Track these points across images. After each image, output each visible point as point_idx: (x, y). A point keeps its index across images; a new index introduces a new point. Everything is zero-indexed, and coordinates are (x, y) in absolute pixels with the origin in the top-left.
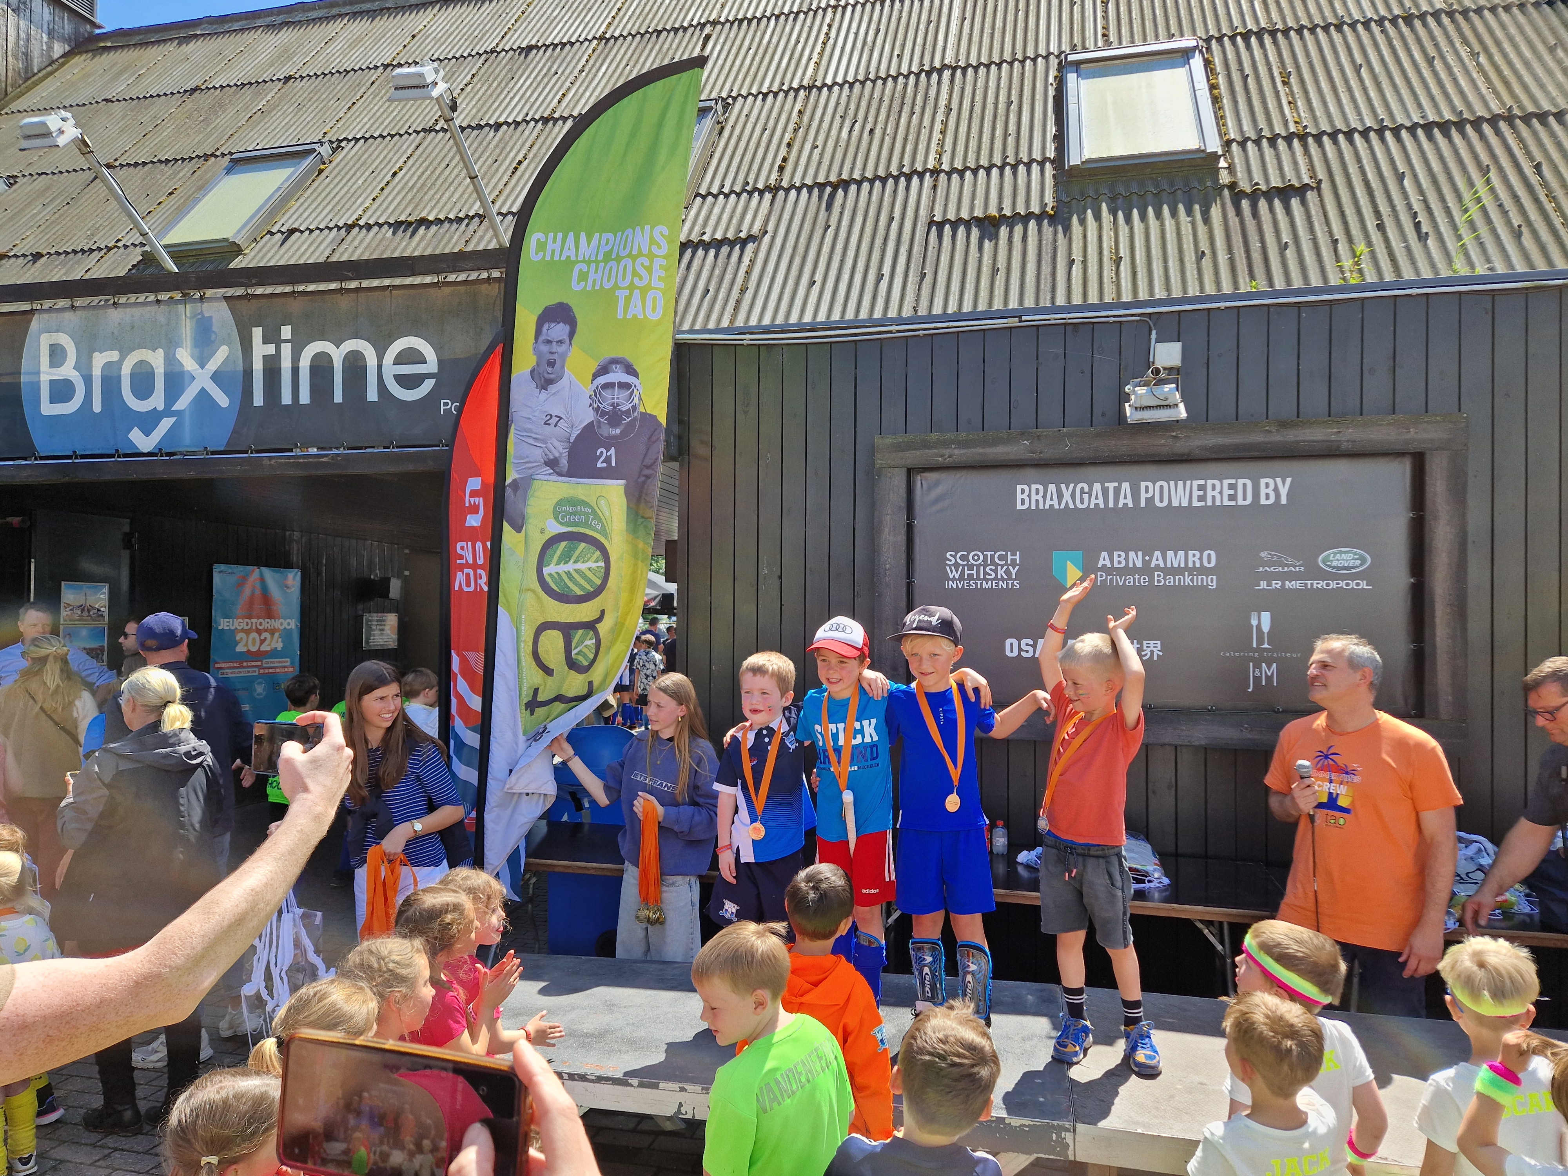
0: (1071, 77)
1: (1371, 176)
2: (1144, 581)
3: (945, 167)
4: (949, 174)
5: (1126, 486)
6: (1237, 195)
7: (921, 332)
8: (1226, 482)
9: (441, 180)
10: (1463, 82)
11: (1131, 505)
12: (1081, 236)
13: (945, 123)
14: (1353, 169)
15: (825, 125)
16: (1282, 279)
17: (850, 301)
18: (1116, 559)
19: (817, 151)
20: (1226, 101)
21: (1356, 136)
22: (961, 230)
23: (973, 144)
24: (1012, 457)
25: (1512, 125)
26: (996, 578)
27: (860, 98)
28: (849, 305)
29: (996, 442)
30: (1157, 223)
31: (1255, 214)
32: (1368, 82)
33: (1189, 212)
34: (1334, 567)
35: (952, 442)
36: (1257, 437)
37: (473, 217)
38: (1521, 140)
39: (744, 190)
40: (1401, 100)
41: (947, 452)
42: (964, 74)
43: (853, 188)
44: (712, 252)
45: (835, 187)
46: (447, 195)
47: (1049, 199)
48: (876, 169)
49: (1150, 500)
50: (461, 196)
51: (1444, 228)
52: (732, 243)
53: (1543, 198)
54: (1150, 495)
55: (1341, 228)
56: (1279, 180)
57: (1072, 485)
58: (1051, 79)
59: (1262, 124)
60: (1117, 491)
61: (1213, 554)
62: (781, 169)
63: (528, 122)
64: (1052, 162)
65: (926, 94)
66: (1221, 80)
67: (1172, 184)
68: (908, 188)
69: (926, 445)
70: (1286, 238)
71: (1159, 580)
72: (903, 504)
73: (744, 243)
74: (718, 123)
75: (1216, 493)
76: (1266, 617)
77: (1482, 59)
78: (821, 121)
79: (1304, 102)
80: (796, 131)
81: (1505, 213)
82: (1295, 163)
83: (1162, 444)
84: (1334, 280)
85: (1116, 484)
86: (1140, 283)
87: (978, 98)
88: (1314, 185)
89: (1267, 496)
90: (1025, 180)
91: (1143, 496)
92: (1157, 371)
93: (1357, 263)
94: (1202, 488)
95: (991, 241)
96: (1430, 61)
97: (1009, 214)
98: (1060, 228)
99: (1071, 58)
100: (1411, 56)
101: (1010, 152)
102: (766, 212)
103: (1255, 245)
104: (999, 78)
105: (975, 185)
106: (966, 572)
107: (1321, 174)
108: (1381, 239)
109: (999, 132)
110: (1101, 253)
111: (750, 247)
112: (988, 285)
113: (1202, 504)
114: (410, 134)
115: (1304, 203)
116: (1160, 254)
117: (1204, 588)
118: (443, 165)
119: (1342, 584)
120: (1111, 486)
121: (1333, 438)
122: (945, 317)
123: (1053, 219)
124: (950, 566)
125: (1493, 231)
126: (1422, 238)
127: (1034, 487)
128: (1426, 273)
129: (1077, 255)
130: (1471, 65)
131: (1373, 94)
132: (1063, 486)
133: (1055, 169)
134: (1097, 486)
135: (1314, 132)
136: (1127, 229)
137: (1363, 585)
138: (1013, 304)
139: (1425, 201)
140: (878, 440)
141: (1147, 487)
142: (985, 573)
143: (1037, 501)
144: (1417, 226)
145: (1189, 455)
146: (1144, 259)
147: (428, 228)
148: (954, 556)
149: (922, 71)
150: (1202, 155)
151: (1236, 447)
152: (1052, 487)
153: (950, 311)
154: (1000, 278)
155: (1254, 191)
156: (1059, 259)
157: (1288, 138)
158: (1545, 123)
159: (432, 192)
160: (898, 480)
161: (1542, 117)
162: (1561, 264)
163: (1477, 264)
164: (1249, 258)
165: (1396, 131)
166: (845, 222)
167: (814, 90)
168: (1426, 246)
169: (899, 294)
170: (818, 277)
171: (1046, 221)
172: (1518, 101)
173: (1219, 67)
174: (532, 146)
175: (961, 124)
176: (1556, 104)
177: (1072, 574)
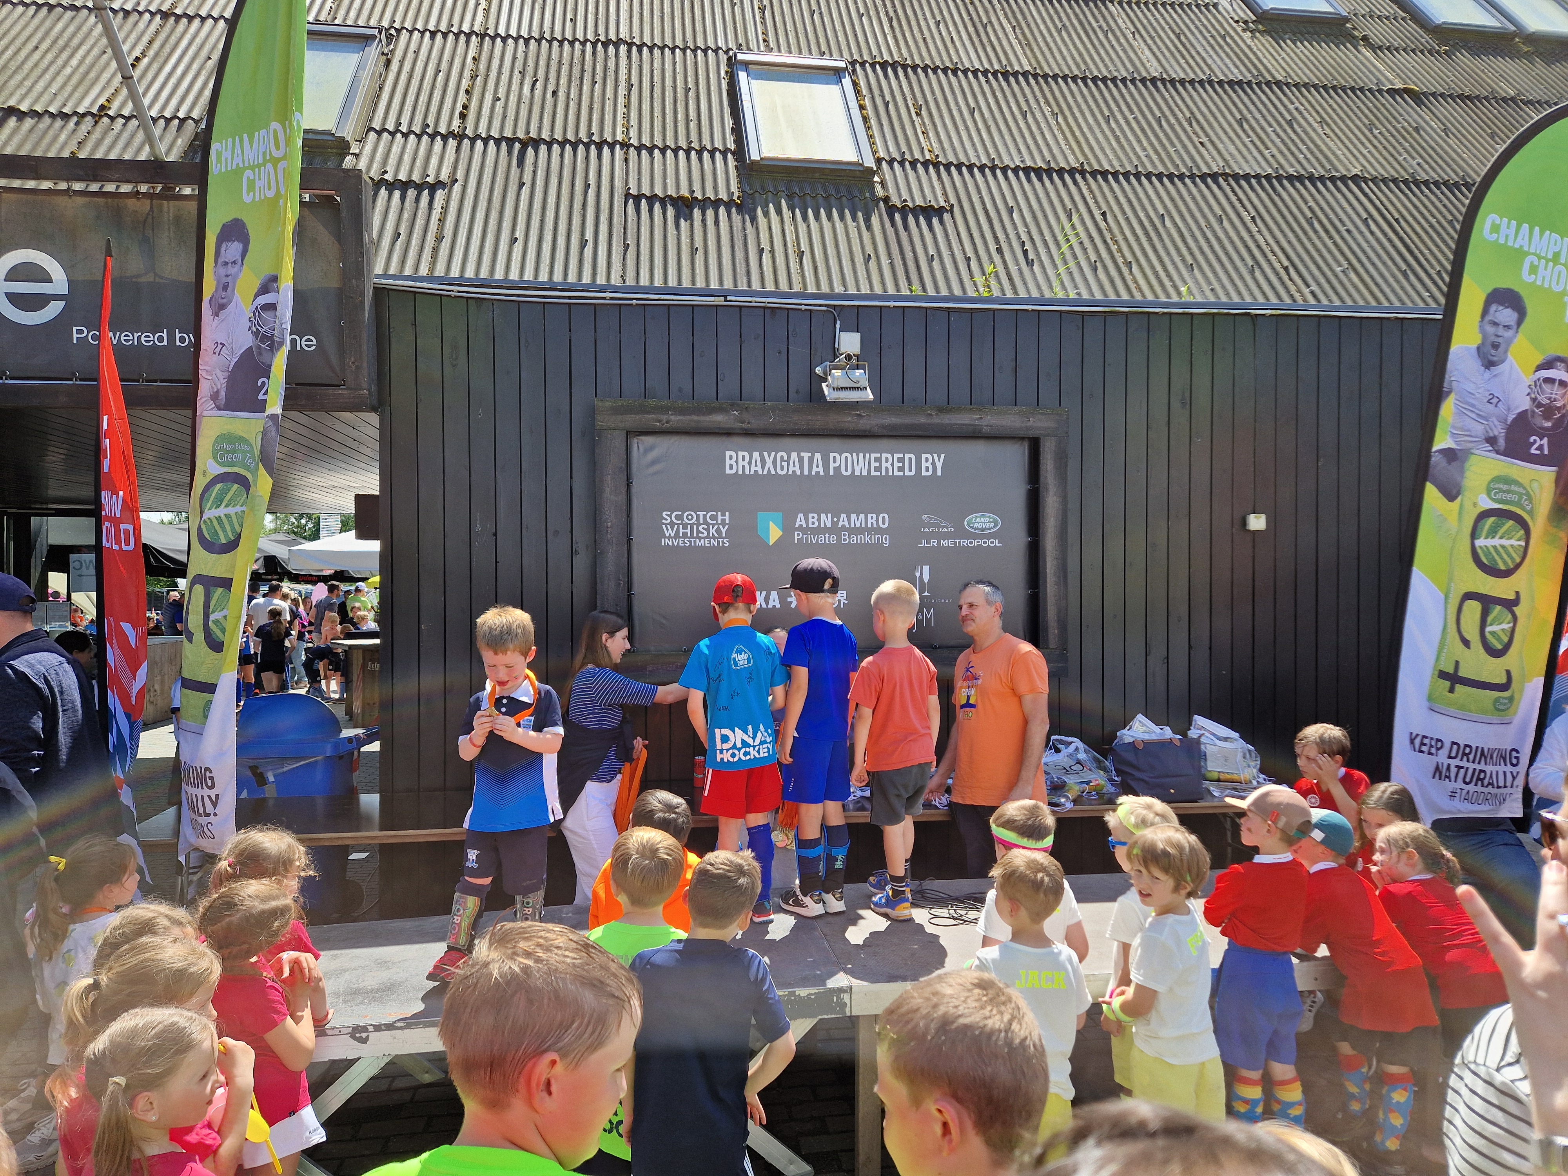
0: (742, 76)
1: (989, 206)
2: (833, 539)
3: (634, 141)
4: (638, 150)
5: (818, 456)
6: (891, 210)
7: (634, 302)
8: (896, 456)
10: (1048, 136)
11: (822, 473)
12: (766, 228)
13: (628, 97)
14: (975, 198)
15: (505, 77)
16: (932, 286)
17: (556, 263)
18: (810, 520)
19: (499, 105)
20: (873, 122)
21: (976, 170)
22: (657, 207)
23: (657, 123)
24: (723, 425)
25: (1084, 178)
26: (708, 536)
27: (538, 57)
28: (554, 267)
29: (707, 411)
30: (830, 224)
31: (906, 227)
32: (981, 125)
33: (854, 218)
35: (667, 408)
36: (922, 420)
37: (84, 115)
38: (1091, 191)
39: (424, 132)
40: (1006, 144)
41: (664, 418)
42: (640, 52)
43: (543, 148)
44: (397, 194)
45: (524, 145)
46: (42, 84)
47: (734, 188)
48: (565, 132)
49: (837, 469)
50: (62, 87)
51: (1044, 257)
52: (419, 187)
53: (1109, 241)
54: (837, 464)
55: (972, 248)
56: (921, 199)
57: (773, 454)
58: (723, 74)
59: (904, 149)
60: (811, 459)
61: (886, 516)
62: (463, 116)
64: (733, 153)
65: (606, 66)
66: (867, 102)
67: (838, 192)
68: (599, 156)
69: (644, 410)
70: (932, 251)
71: (845, 538)
72: (624, 466)
73: (433, 188)
74: (383, 54)
75: (889, 465)
76: (926, 569)
77: (1060, 119)
78: (500, 73)
79: (934, 134)
80: (474, 78)
81: (1085, 250)
82: (932, 187)
83: (848, 421)
84: (968, 291)
85: (810, 454)
86: (821, 277)
87: (657, 79)
88: (948, 208)
89: (927, 469)
90: (711, 167)
91: (832, 465)
92: (849, 357)
93: (986, 280)
94: (877, 459)
95: (686, 221)
96: (1025, 116)
97: (700, 198)
98: (747, 217)
99: (740, 57)
100: (1010, 108)
101: (694, 137)
102: (452, 159)
103: (909, 255)
104: (674, 63)
105: (665, 164)
106: (681, 531)
107: (953, 200)
108: (998, 260)
109: (681, 116)
110: (785, 245)
111: (440, 194)
112: (689, 263)
113: (878, 474)
115: (941, 222)
116: (835, 252)
117: (879, 545)
119: (981, 542)
120: (806, 455)
121: (977, 422)
122: (653, 289)
123: (740, 208)
124: (666, 524)
125: (1078, 264)
126: (1030, 263)
127: (741, 454)
128: (1035, 294)
129: (765, 244)
130: (1053, 122)
131: (985, 135)
132: (765, 454)
133: (736, 160)
134: (794, 455)
135: (944, 162)
136: (804, 226)
137: (996, 543)
138: (715, 284)
139: (1029, 233)
140: (597, 403)
141: (835, 458)
142: (698, 532)
143: (744, 467)
144: (1026, 253)
145: (867, 431)
146: (822, 255)
148: (670, 516)
149: (598, 40)
150: (861, 168)
151: (906, 427)
152: (756, 455)
153: (656, 284)
154: (699, 258)
155: (904, 207)
156: (750, 246)
157: (926, 164)
158: (1106, 180)
159: (18, 77)
160: (617, 441)
161: (1104, 174)
162: (1125, 296)
163: (1069, 290)
164: (905, 264)
165: (1004, 170)
166: (540, 182)
167: (487, 38)
168: (1032, 269)
169: (605, 262)
170: (519, 233)
171: (734, 209)
172: (1087, 159)
173: (865, 91)
174: (150, 43)
175: (644, 102)
176: (1112, 166)
177: (774, 533)
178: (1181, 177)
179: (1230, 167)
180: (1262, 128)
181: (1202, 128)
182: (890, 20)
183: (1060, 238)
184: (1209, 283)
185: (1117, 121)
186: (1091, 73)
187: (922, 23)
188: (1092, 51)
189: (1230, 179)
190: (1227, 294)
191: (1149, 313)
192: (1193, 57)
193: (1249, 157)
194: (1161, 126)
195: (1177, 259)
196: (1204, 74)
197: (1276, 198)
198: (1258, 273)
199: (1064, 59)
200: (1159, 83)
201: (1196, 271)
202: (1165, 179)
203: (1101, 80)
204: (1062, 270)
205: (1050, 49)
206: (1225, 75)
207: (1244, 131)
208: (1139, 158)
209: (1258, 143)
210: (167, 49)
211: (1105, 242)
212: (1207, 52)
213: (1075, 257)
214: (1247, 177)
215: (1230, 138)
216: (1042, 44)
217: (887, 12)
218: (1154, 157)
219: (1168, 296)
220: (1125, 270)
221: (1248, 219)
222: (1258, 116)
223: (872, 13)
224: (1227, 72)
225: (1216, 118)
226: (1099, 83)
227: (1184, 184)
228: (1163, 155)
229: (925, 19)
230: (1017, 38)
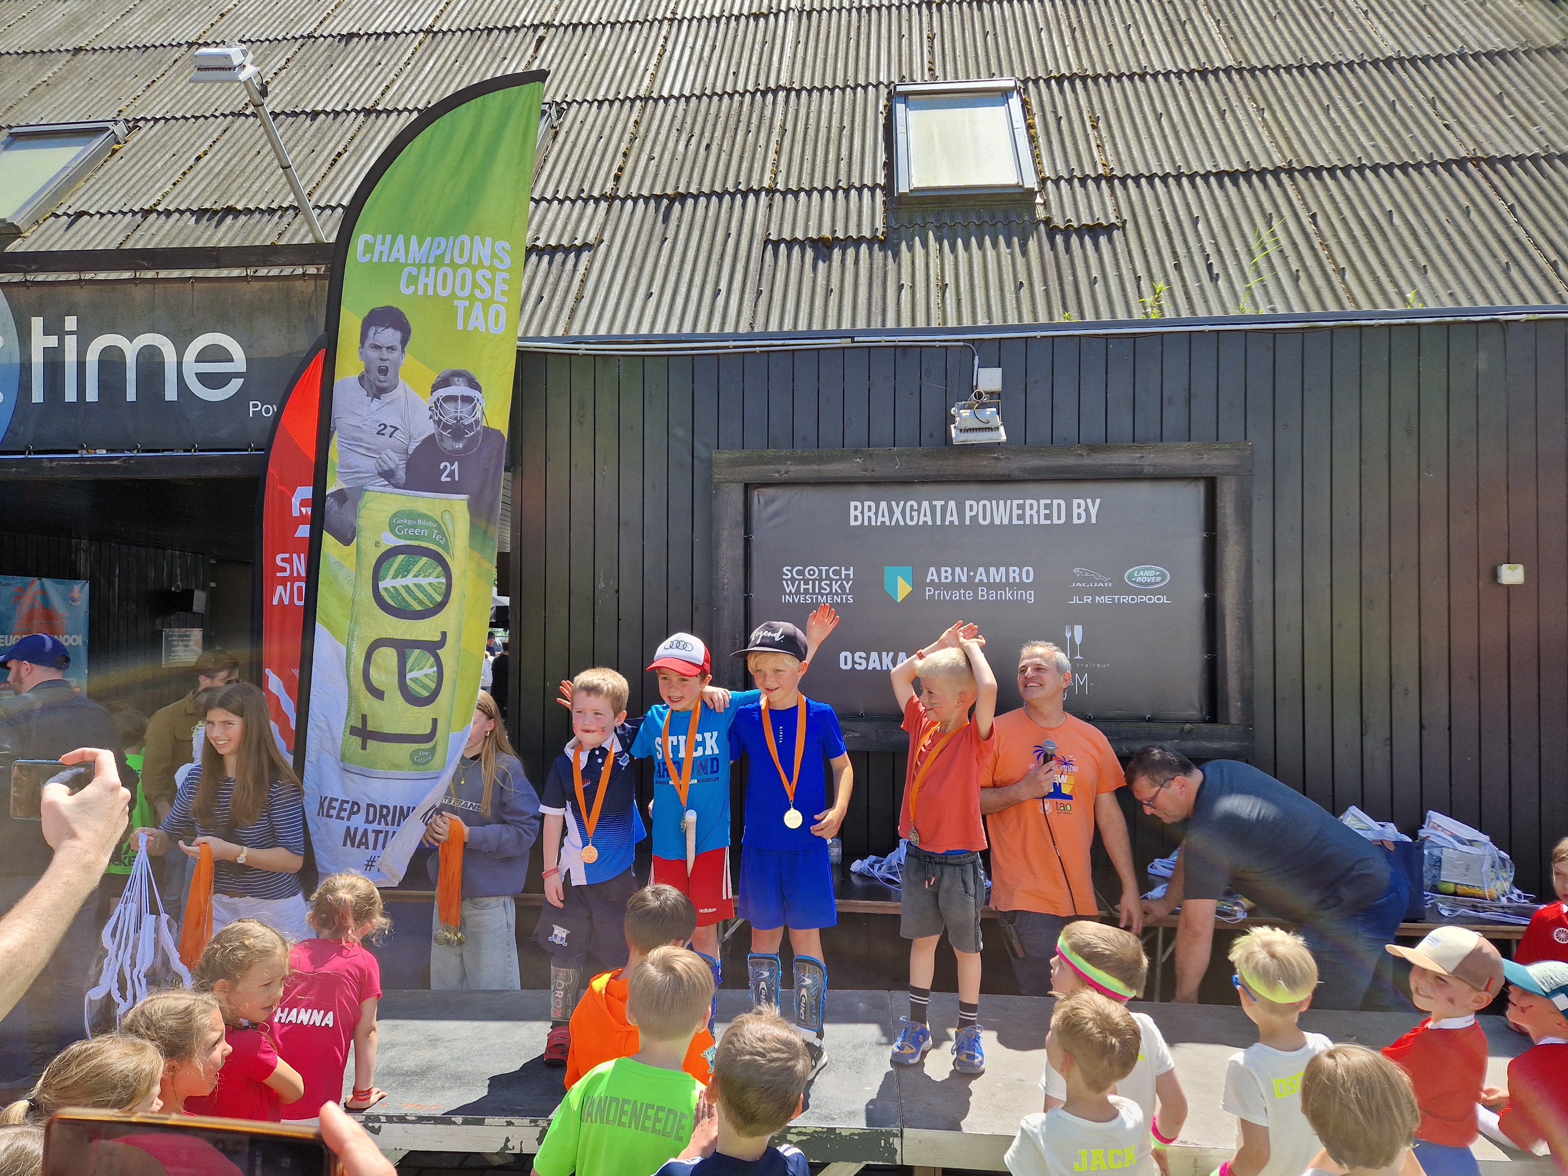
0: (900, 108)
1: (1169, 218)
2: (969, 595)
3: (780, 187)
4: (784, 194)
5: (952, 504)
6: (1052, 231)
7: (757, 349)
8: (1043, 502)
9: (251, 167)
10: (1250, 135)
11: (956, 523)
12: (909, 262)
13: (780, 144)
14: (1153, 211)
15: (661, 136)
16: (1092, 311)
17: (687, 315)
18: (943, 575)
19: (653, 163)
20: (1042, 141)
21: (1157, 180)
22: (796, 250)
23: (807, 166)
24: (845, 474)
25: (1292, 178)
26: (831, 593)
27: (696, 113)
28: (686, 319)
29: (831, 459)
30: (980, 253)
31: (1068, 249)
32: (1168, 131)
33: (1009, 245)
34: (1138, 583)
35: (788, 458)
36: (1070, 461)
37: (287, 209)
38: (1300, 192)
39: (579, 197)
40: (1196, 150)
41: (783, 468)
42: (798, 96)
43: (690, 202)
44: (546, 258)
45: (672, 200)
46: (258, 184)
47: (879, 224)
48: (713, 184)
49: (974, 518)
50: (274, 186)
51: (1232, 269)
52: (567, 251)
53: (1317, 246)
54: (974, 513)
55: (1144, 266)
56: (1089, 218)
57: (902, 503)
58: (881, 108)
59: (1074, 165)
60: (944, 509)
61: (1031, 569)
62: (617, 178)
63: (348, 113)
64: (883, 188)
65: (762, 113)
66: (1037, 121)
67: (993, 217)
68: (744, 205)
69: (762, 461)
70: (1095, 273)
71: (982, 593)
72: (741, 519)
73: (579, 250)
74: (553, 127)
75: (1034, 512)
76: (1078, 630)
77: (1267, 115)
78: (658, 133)
79: (1111, 145)
80: (632, 141)
81: (1285, 258)
82: (1103, 203)
83: (984, 465)
84: (1138, 315)
85: (943, 503)
86: (964, 310)
87: (812, 121)
88: (1120, 225)
89: (1079, 516)
90: (857, 204)
91: (968, 514)
92: (979, 395)
93: (1157, 300)
94: (1020, 507)
95: (824, 262)
96: (1222, 114)
97: (841, 237)
98: (890, 253)
99: (899, 89)
100: (1205, 108)
101: (843, 176)
102: (601, 220)
103: (1068, 279)
104: (832, 103)
105: (809, 207)
106: (803, 587)
107: (1126, 215)
108: (1178, 278)
109: (832, 156)
110: (928, 279)
111: (586, 255)
112: (822, 306)
113: (1022, 522)
114: (216, 117)
115: (1111, 240)
116: (982, 283)
117: (1023, 602)
118: (254, 152)
119: (1145, 599)
120: (938, 504)
121: (1137, 462)
122: (781, 335)
123: (883, 244)
124: (787, 580)
125: (1275, 275)
126: (1214, 278)
127: (866, 504)
128: (1217, 312)
129: (906, 280)
130: (1257, 120)
131: (1172, 142)
132: (894, 503)
133: (885, 195)
134: (925, 504)
135: (1120, 175)
136: (952, 257)
137: (1164, 599)
138: (846, 325)
139: (1216, 244)
140: (715, 455)
141: (971, 506)
142: (821, 588)
143: (870, 517)
144: (1209, 267)
145: (1009, 476)
146: (968, 287)
147: (235, 218)
148: (791, 571)
149: (757, 90)
150: (1020, 190)
151: (1052, 469)
152: (883, 504)
153: (785, 329)
154: (834, 299)
155: (1067, 228)
156: (889, 284)
157: (1097, 180)
158: (1320, 178)
159: (241, 180)
160: (735, 495)
161: (1317, 171)
162: (1333, 307)
163: (1261, 305)
164: (1062, 290)
165: (1192, 178)
166: (682, 236)
167: (651, 101)
168: (1216, 286)
169: (735, 311)
170: (655, 289)
171: (877, 246)
172: (1296, 155)
173: (1035, 108)
174: (352, 138)
175: (796, 145)
176: (1328, 161)
177: (903, 589)
178: (1418, 167)
179: (1483, 150)
180: (1529, 102)
181: (1449, 109)
182: (1073, 31)
183: (1255, 246)
184: (1446, 285)
185: (1338, 111)
186: (1309, 59)
187: (1110, 30)
188: (1312, 36)
189: (1482, 163)
190: (1471, 298)
191: (1361, 326)
192: (1441, 30)
193: (1509, 136)
194: (1395, 111)
195: (1406, 262)
196: (1455, 46)
197: (1544, 182)
198: (1514, 273)
199: (1277, 48)
200: (1395, 64)
201: (1431, 274)
202: (1397, 171)
203: (1321, 67)
204: (1253, 282)
205: (1260, 40)
206: (1483, 46)
207: (1505, 107)
208: (1363, 149)
209: (1523, 119)
210: (366, 143)
211: (1312, 248)
212: (1460, 23)
213: (1272, 268)
214: (1505, 160)
215: (1485, 117)
216: (1251, 35)
217: (1070, 23)
218: (1384, 146)
219: (1391, 304)
220: (1335, 278)
221: (1503, 209)
222: (1524, 88)
223: (1053, 26)
224: (1485, 42)
225: (1467, 96)
226: (1319, 70)
227: (1422, 174)
228: (1396, 143)
229: (1114, 25)
230: (1221, 33)
